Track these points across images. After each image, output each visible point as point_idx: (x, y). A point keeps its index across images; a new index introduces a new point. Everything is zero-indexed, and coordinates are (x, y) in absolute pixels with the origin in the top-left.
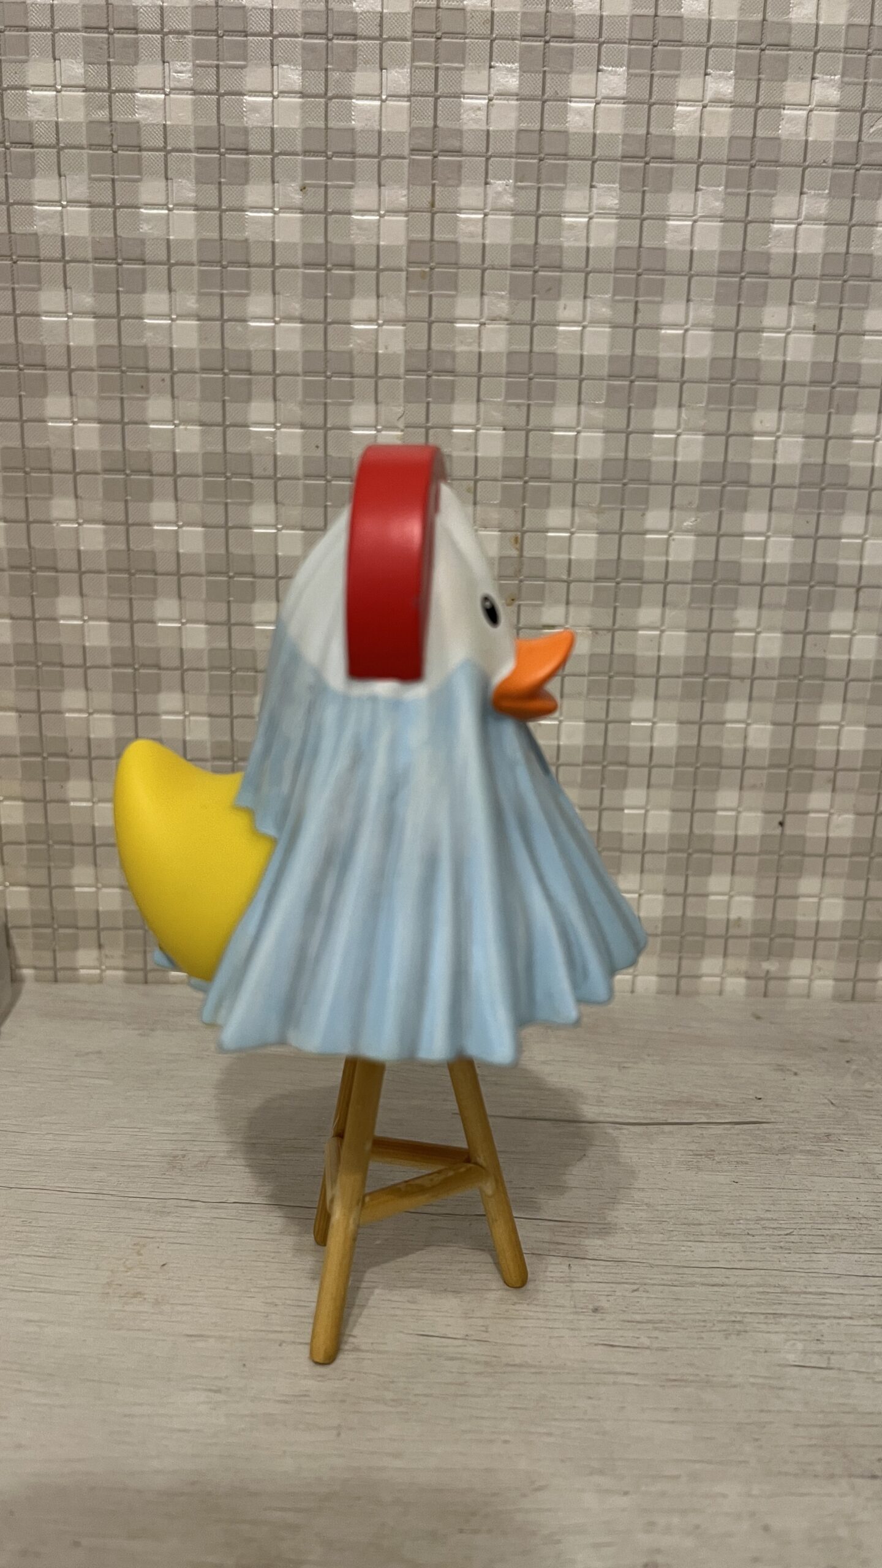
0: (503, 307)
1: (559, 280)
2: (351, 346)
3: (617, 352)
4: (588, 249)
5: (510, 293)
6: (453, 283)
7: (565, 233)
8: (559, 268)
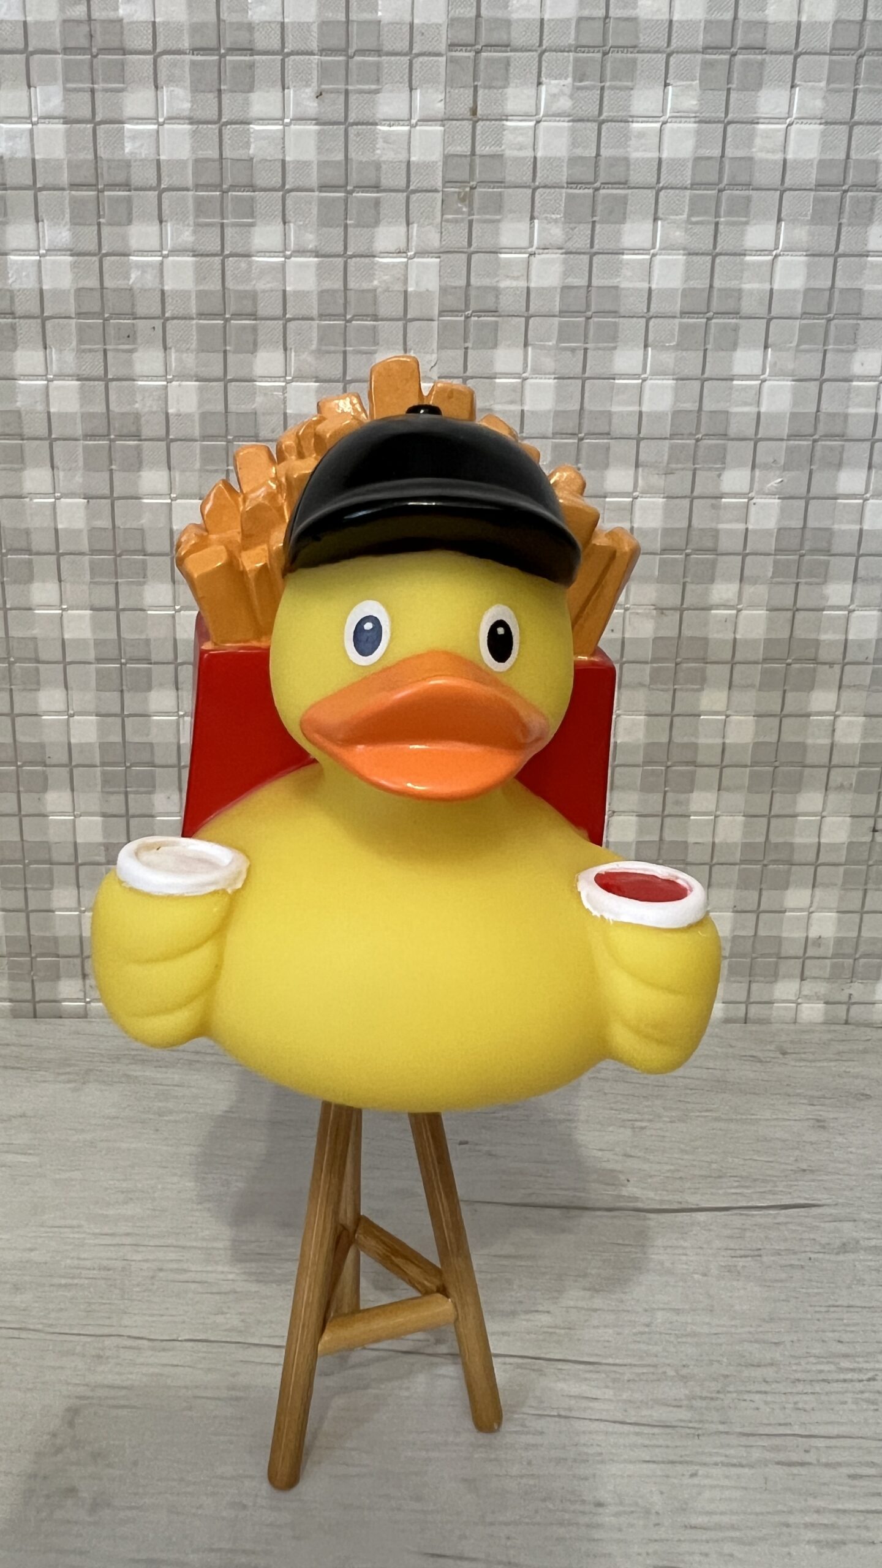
0: (557, 233)
1: (624, 200)
2: (376, 283)
3: (693, 284)
4: (660, 160)
5: (565, 217)
6: (497, 206)
7: (633, 142)
8: (624, 184)
